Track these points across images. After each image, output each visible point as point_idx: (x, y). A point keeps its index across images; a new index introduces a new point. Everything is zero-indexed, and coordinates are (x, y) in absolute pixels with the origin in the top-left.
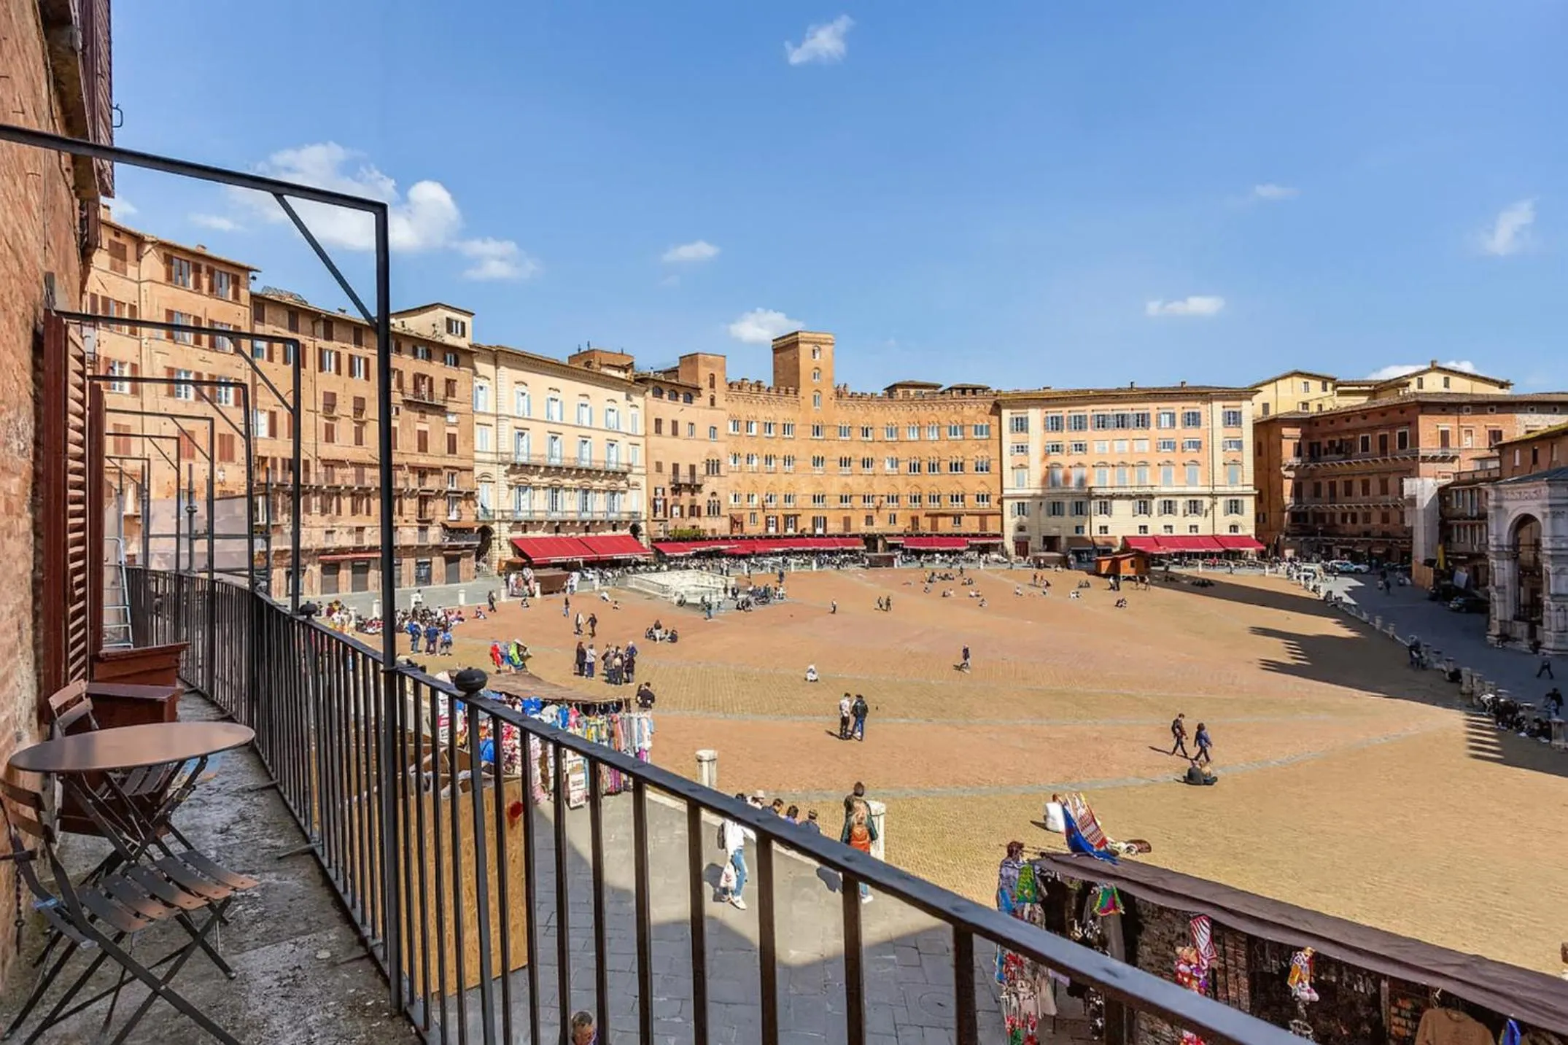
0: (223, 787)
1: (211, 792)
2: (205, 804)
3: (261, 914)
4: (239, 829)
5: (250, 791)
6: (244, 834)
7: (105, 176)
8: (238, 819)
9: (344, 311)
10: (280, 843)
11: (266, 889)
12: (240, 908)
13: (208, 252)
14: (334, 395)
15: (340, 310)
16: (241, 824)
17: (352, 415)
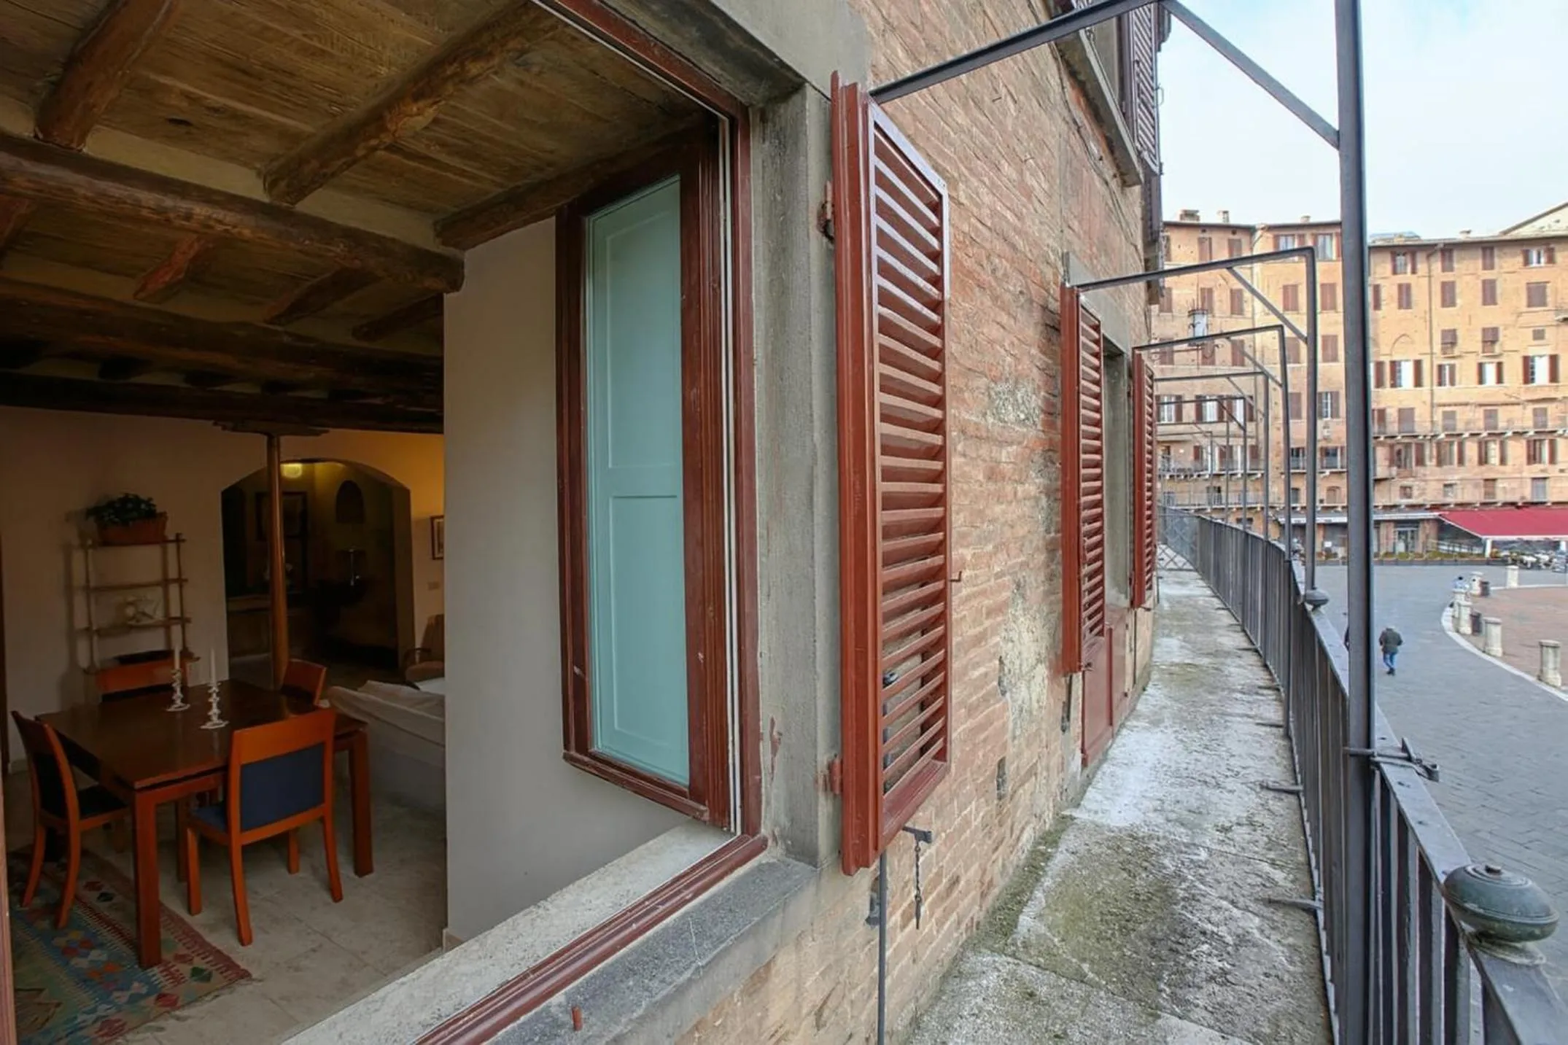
0: (1243, 772)
1: (1229, 773)
2: (1218, 786)
3: (1224, 972)
4: (1241, 834)
5: (1268, 788)
6: (1245, 845)
7: (1145, 154)
8: (1244, 821)
9: (1468, 232)
10: (1279, 875)
11: (1243, 939)
12: (1205, 947)
13: (1312, 220)
14: (1454, 332)
15: (1462, 232)
16: (1245, 829)
17: (1480, 350)
